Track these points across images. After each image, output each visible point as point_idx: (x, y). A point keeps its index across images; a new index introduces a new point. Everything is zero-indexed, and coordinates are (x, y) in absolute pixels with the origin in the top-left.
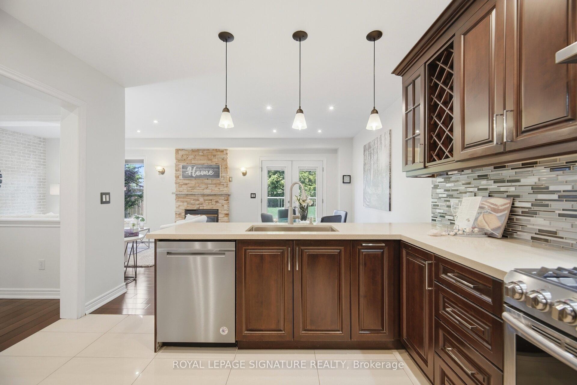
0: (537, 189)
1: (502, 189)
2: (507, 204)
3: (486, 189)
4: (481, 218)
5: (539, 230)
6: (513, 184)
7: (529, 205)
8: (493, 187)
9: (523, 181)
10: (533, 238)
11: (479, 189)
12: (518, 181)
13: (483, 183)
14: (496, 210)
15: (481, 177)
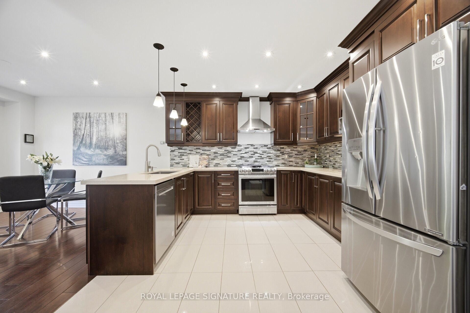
0: (215, 153)
1: (205, 153)
2: (207, 157)
3: (200, 153)
4: (201, 162)
5: (216, 163)
6: (209, 151)
7: (213, 157)
8: (203, 152)
9: (211, 151)
10: (214, 166)
11: (196, 153)
12: (210, 150)
13: (198, 151)
14: (205, 159)
15: (197, 149)
